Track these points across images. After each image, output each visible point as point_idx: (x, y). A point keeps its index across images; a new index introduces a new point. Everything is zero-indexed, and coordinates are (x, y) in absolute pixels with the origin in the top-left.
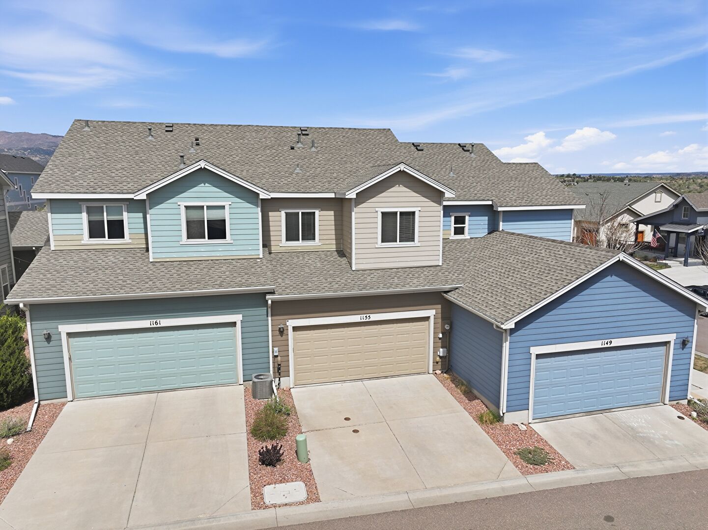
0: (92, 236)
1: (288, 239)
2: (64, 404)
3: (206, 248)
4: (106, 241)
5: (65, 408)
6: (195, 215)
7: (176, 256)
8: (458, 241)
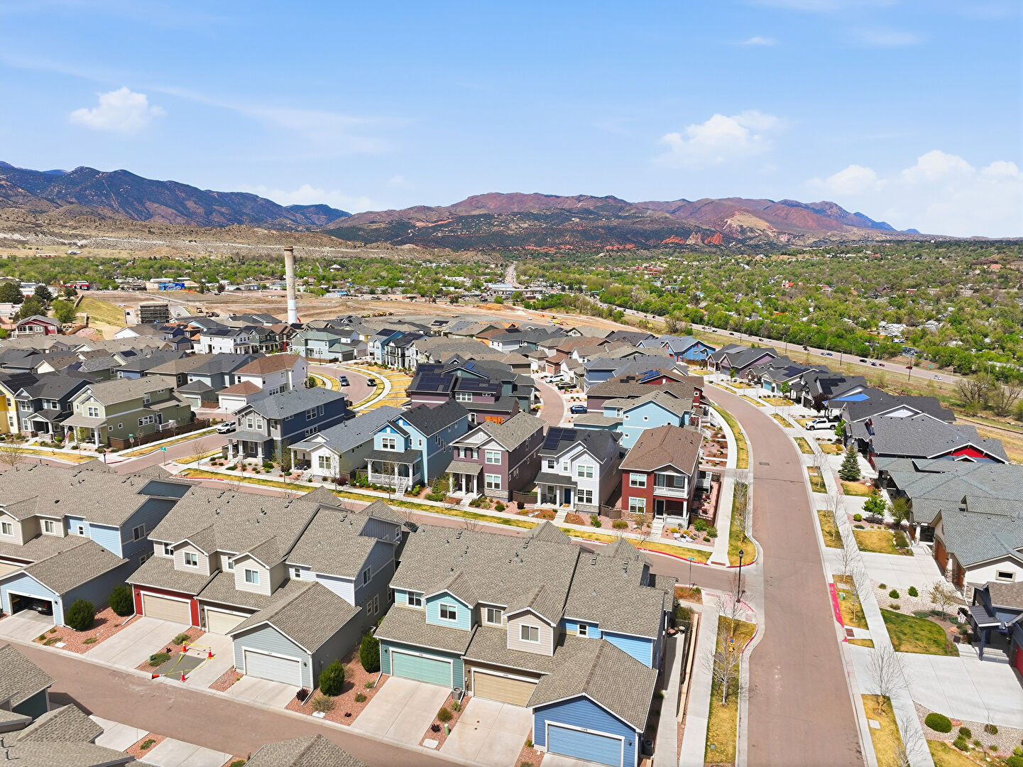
0: (410, 603)
1: (488, 620)
2: (389, 677)
3: (447, 622)
4: (414, 607)
5: (389, 679)
6: (444, 608)
7: (435, 623)
8: (580, 639)
